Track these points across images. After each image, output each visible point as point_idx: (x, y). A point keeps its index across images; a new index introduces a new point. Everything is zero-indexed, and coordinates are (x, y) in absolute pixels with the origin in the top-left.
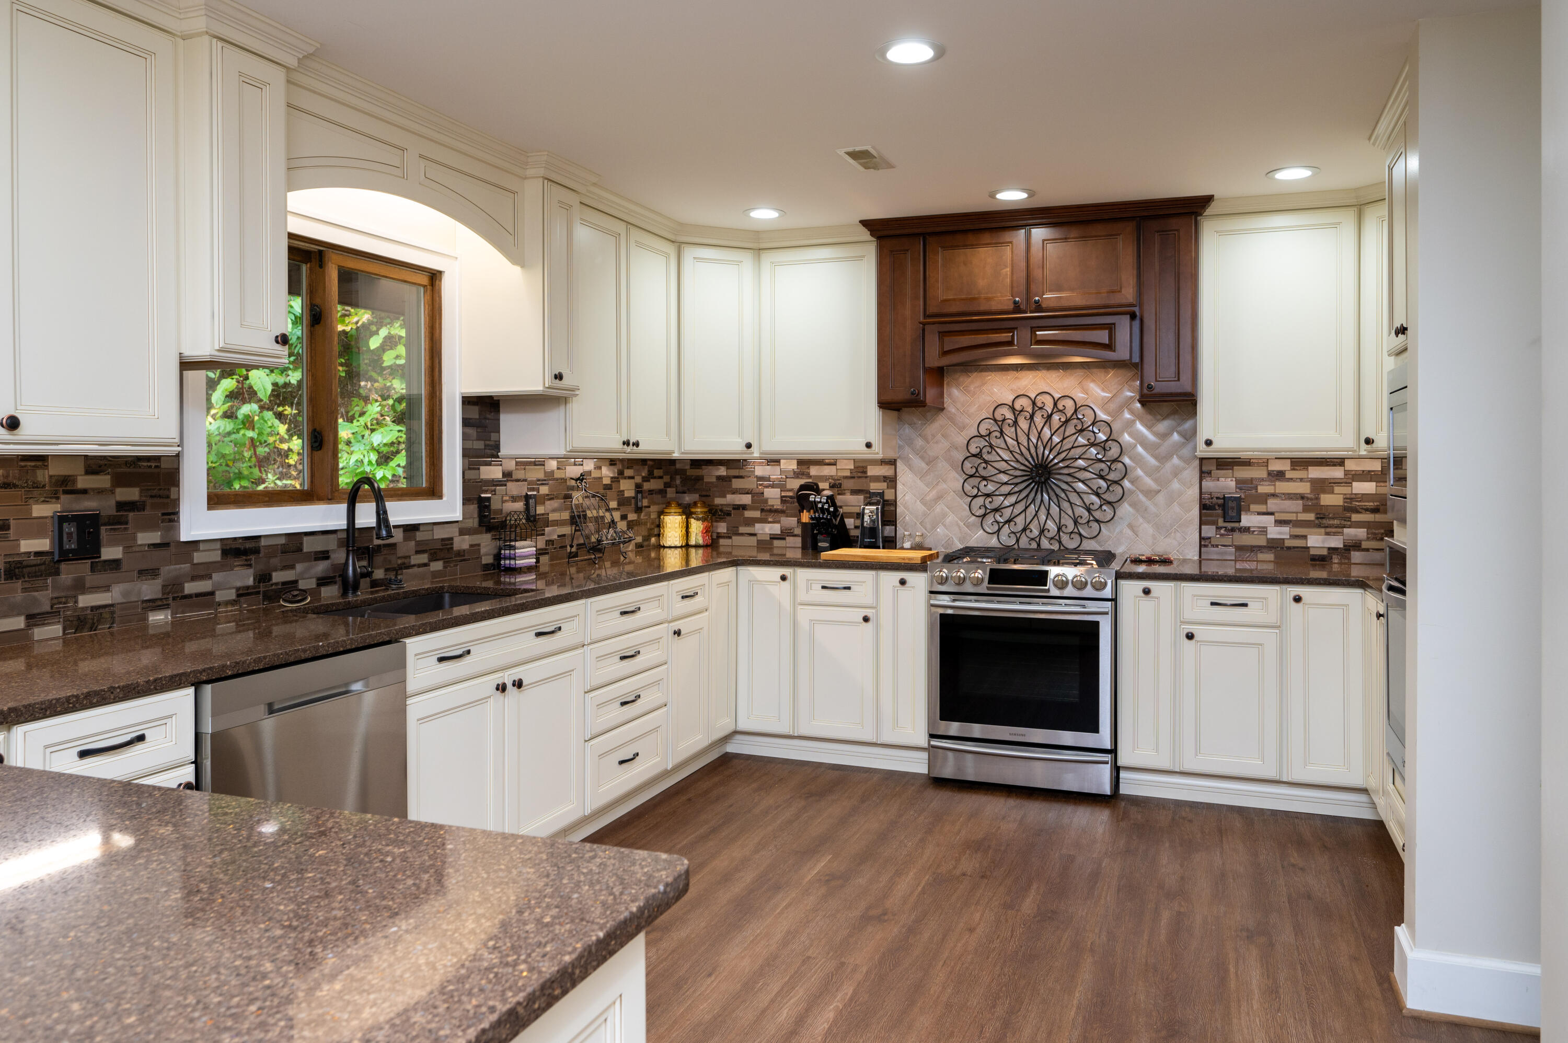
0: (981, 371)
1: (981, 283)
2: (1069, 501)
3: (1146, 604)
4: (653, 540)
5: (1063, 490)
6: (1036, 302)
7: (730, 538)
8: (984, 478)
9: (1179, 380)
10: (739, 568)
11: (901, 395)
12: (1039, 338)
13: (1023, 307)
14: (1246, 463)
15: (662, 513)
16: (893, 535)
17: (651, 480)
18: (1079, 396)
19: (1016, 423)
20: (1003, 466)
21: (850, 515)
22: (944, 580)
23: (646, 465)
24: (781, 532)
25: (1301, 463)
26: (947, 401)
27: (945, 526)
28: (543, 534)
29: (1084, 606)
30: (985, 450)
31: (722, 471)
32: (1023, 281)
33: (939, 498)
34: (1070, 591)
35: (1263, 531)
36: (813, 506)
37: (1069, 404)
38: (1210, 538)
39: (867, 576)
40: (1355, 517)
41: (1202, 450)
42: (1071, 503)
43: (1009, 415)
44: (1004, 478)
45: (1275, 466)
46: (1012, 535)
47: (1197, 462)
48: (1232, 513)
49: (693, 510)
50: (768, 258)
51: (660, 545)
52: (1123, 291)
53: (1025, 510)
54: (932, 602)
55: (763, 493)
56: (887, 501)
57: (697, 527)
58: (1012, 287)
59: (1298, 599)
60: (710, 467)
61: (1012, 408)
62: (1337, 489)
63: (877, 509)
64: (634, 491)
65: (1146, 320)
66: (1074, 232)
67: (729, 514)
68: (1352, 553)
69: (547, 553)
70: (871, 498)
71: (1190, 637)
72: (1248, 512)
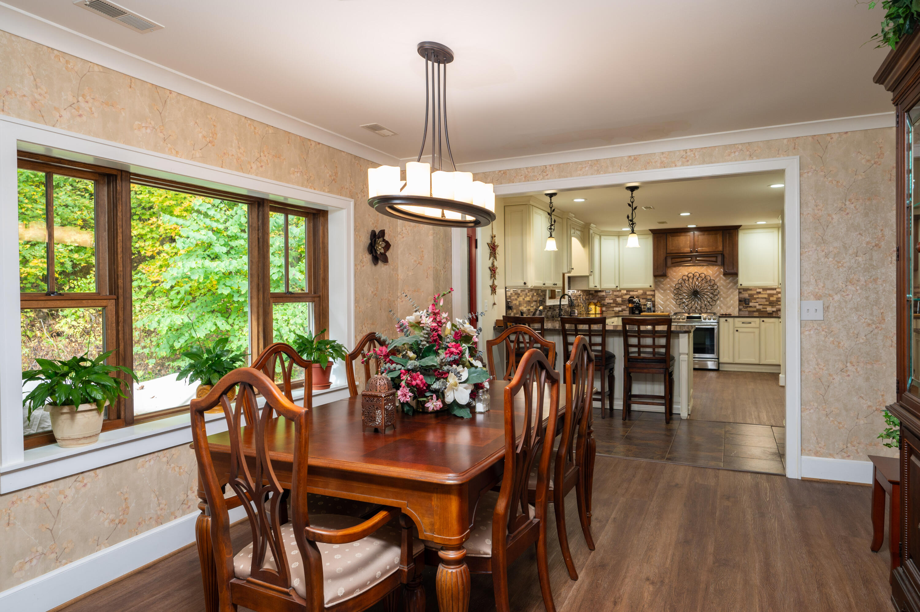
0: (678, 267)
1: (681, 246)
2: (703, 300)
3: (726, 324)
5: (702, 297)
6: (696, 250)
7: (607, 311)
8: (680, 294)
9: (734, 268)
11: (660, 273)
12: (696, 259)
13: (693, 251)
14: (751, 290)
16: (654, 310)
18: (706, 273)
19: (688, 280)
20: (685, 291)
21: (642, 305)
24: (622, 310)
25: (765, 289)
26: (669, 275)
27: (669, 307)
29: (711, 324)
30: (680, 287)
31: (605, 293)
32: (693, 245)
33: (668, 300)
34: (707, 321)
35: (755, 307)
36: (633, 302)
37: (703, 275)
38: (741, 308)
41: (739, 286)
43: (687, 278)
44: (685, 294)
45: (758, 290)
46: (687, 309)
47: (738, 290)
48: (747, 303)
49: (597, 304)
50: (621, 238)
52: (719, 247)
53: (690, 303)
55: (616, 299)
56: (653, 301)
57: (598, 309)
58: (690, 247)
59: (763, 321)
61: (688, 276)
62: (774, 296)
63: (651, 303)
65: (725, 255)
66: (706, 233)
67: (606, 305)
68: (778, 312)
70: (648, 300)
71: (737, 331)
72: (751, 302)
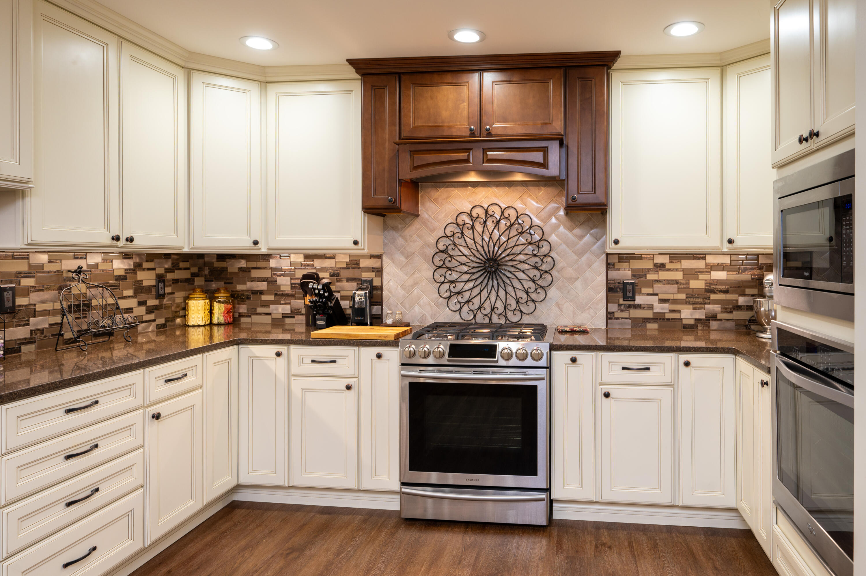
0: (447, 187)
1: (445, 114)
2: (513, 286)
3: (573, 369)
4: (178, 321)
5: (508, 278)
6: (487, 130)
7: (250, 317)
8: (449, 269)
9: (595, 193)
10: (240, 346)
11: (381, 202)
12: (489, 157)
13: (477, 133)
14: (640, 258)
15: (187, 298)
16: (380, 313)
17: (176, 271)
18: (519, 205)
19: (473, 227)
20: (463, 259)
21: (344, 298)
22: (413, 354)
23: (170, 258)
24: (291, 312)
25: (675, 257)
26: (422, 210)
27: (420, 305)
28: (28, 325)
29: (525, 374)
30: (450, 248)
31: (243, 263)
32: (477, 113)
33: (415, 284)
34: (514, 361)
35: (651, 307)
37: (512, 213)
38: (613, 313)
39: (351, 350)
40: (713, 297)
41: (611, 248)
42: (514, 288)
43: (468, 221)
44: (465, 269)
45: (659, 260)
46: (471, 312)
47: (604, 256)
48: (629, 294)
49: (216, 295)
50: (273, 90)
51: (186, 324)
52: (554, 124)
53: (480, 293)
54: (403, 373)
55: (276, 281)
56: (375, 286)
57: (219, 309)
58: (469, 118)
59: (687, 364)
60: (233, 260)
61: (470, 215)
62: (701, 277)
63: (365, 293)
64: (155, 281)
65: (570, 146)
66: (516, 77)
67: (248, 298)
68: (711, 322)
69: (35, 342)
70: (362, 284)
71: (607, 395)
72: (640, 293)
